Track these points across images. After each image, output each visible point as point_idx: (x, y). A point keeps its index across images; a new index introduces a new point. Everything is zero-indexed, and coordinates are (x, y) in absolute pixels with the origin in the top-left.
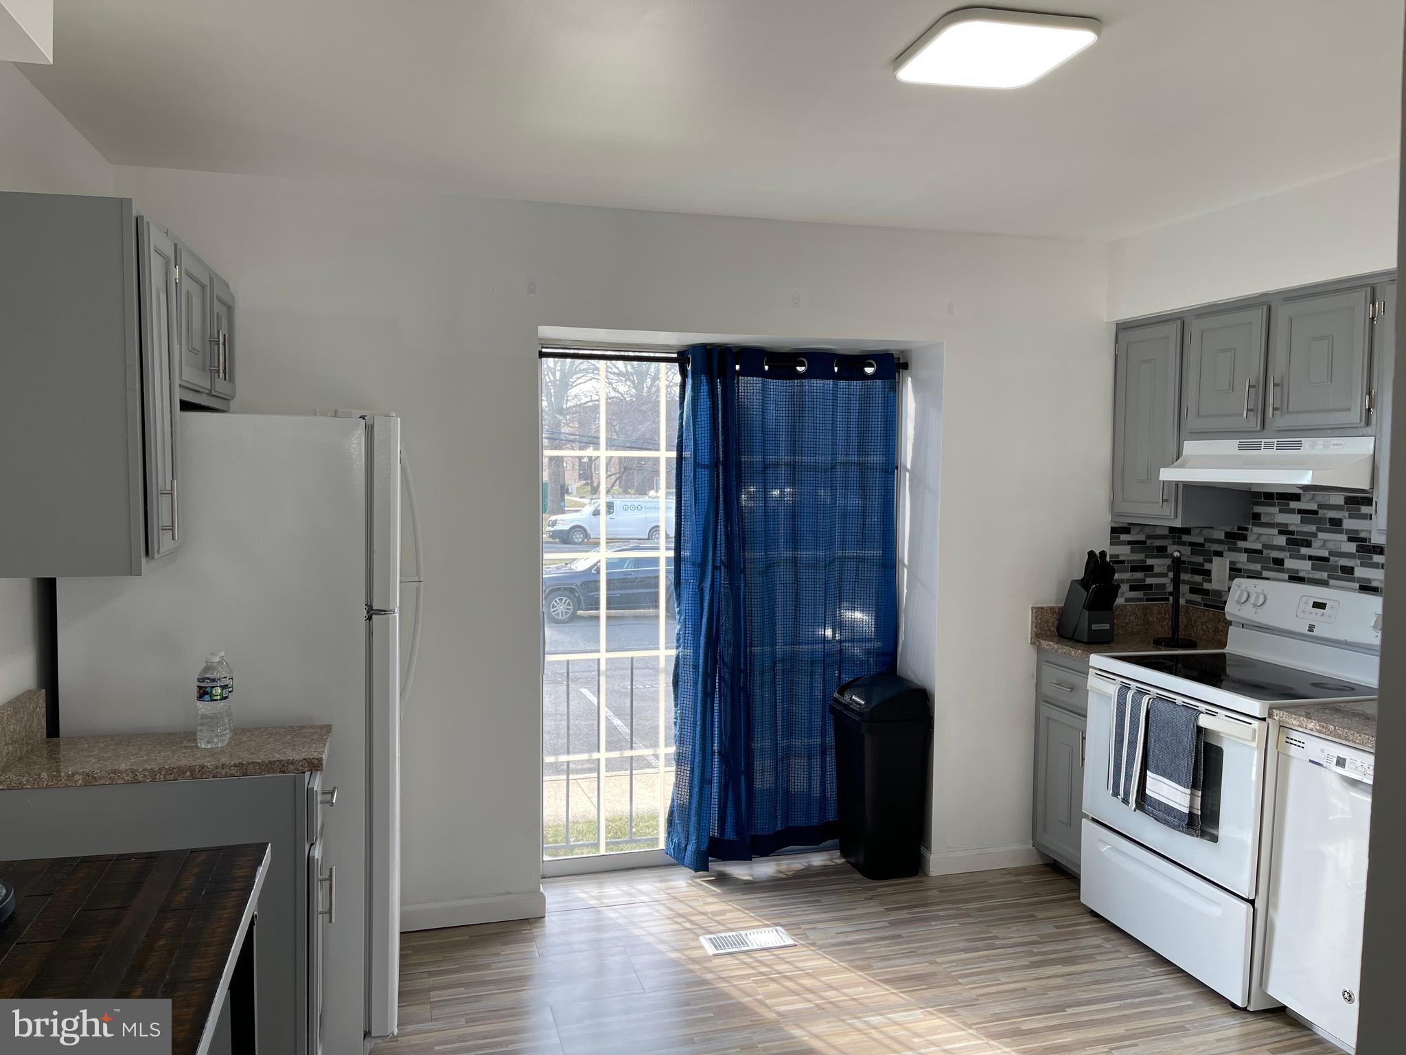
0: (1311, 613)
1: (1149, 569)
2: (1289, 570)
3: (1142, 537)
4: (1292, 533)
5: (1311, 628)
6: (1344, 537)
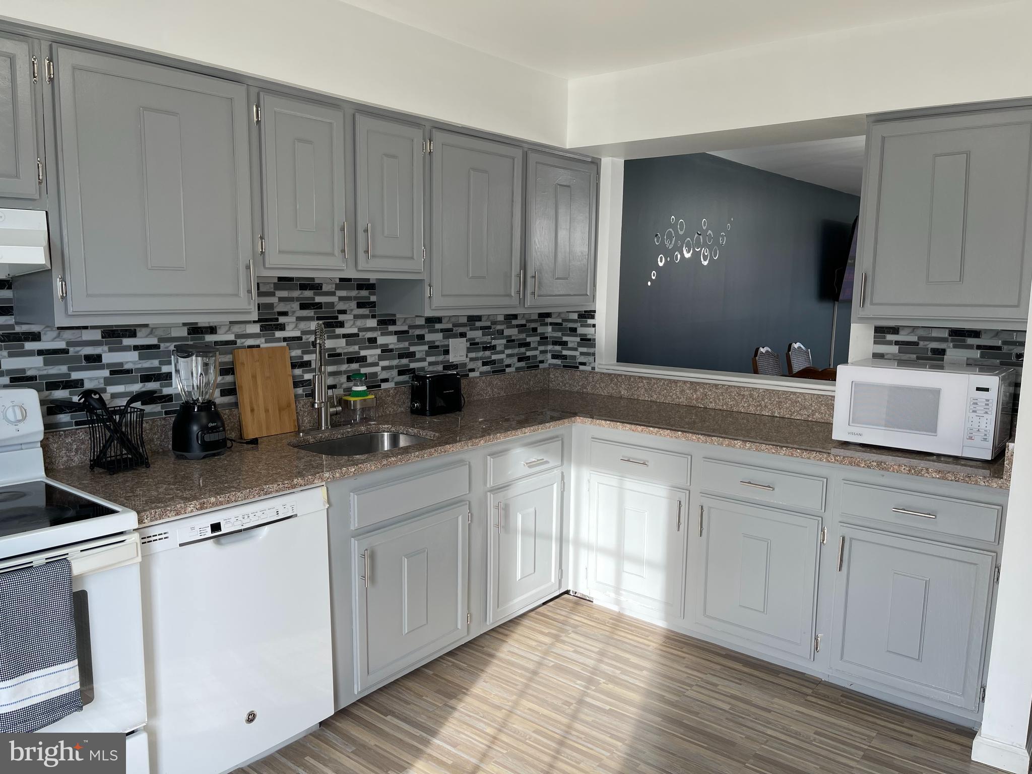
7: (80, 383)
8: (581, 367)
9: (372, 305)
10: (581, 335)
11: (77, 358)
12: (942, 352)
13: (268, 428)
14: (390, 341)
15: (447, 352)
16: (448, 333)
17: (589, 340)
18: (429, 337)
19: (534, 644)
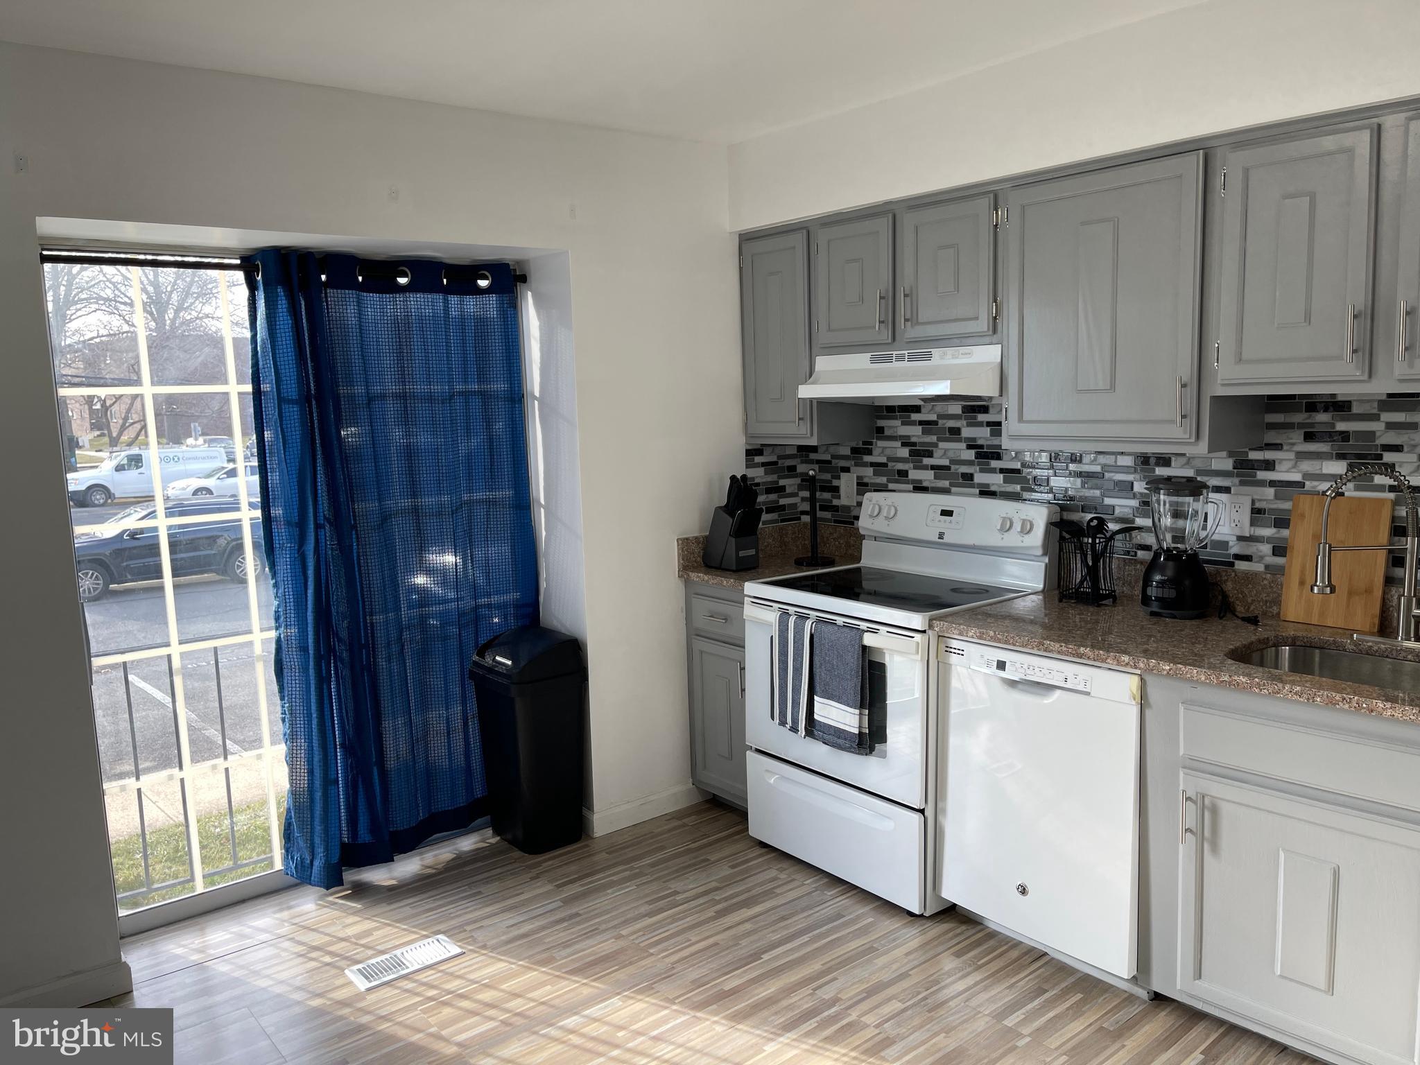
0: (940, 521)
1: (781, 490)
2: (914, 481)
3: (774, 458)
4: (914, 444)
5: (941, 536)
6: (963, 445)
11: (1110, 484)
13: (1322, 615)
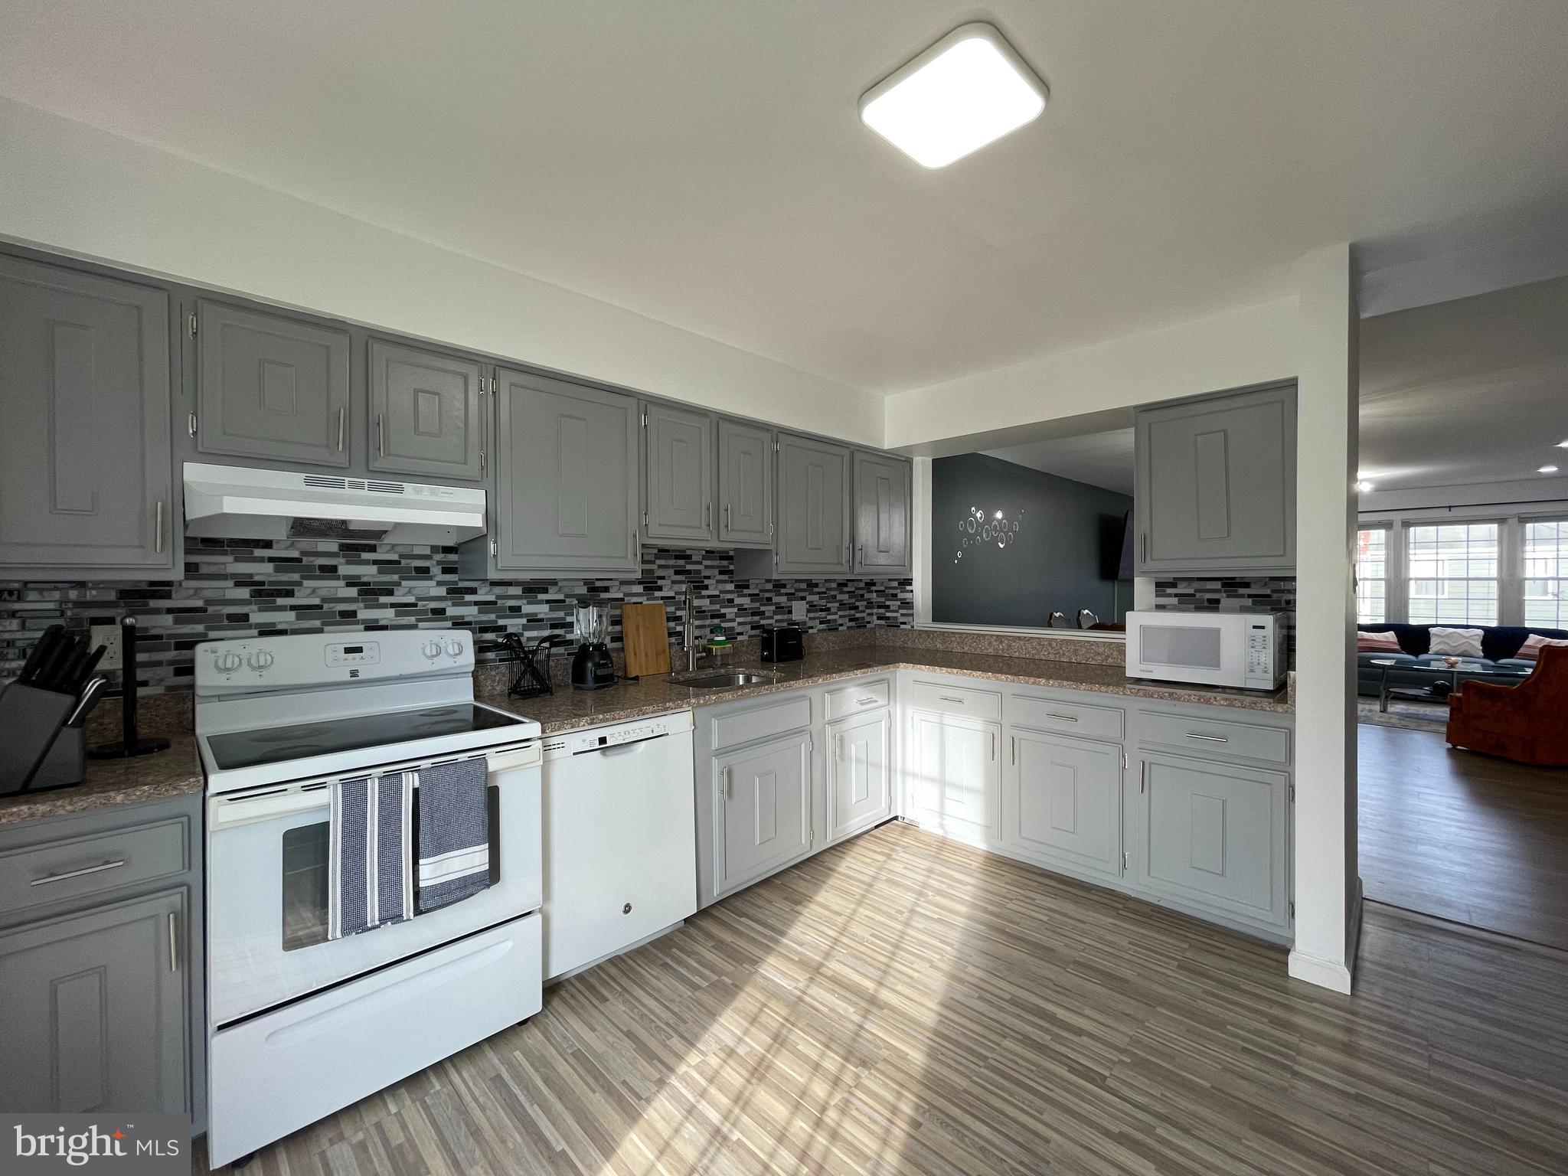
2: (260, 626)
4: (259, 583)
6: (342, 583)
7: (504, 628)
8: (902, 626)
9: (731, 572)
10: (901, 599)
11: (503, 609)
12: (1217, 601)
13: (647, 669)
14: (745, 601)
15: (790, 612)
16: (791, 596)
17: (908, 603)
18: (775, 599)
19: (869, 861)
